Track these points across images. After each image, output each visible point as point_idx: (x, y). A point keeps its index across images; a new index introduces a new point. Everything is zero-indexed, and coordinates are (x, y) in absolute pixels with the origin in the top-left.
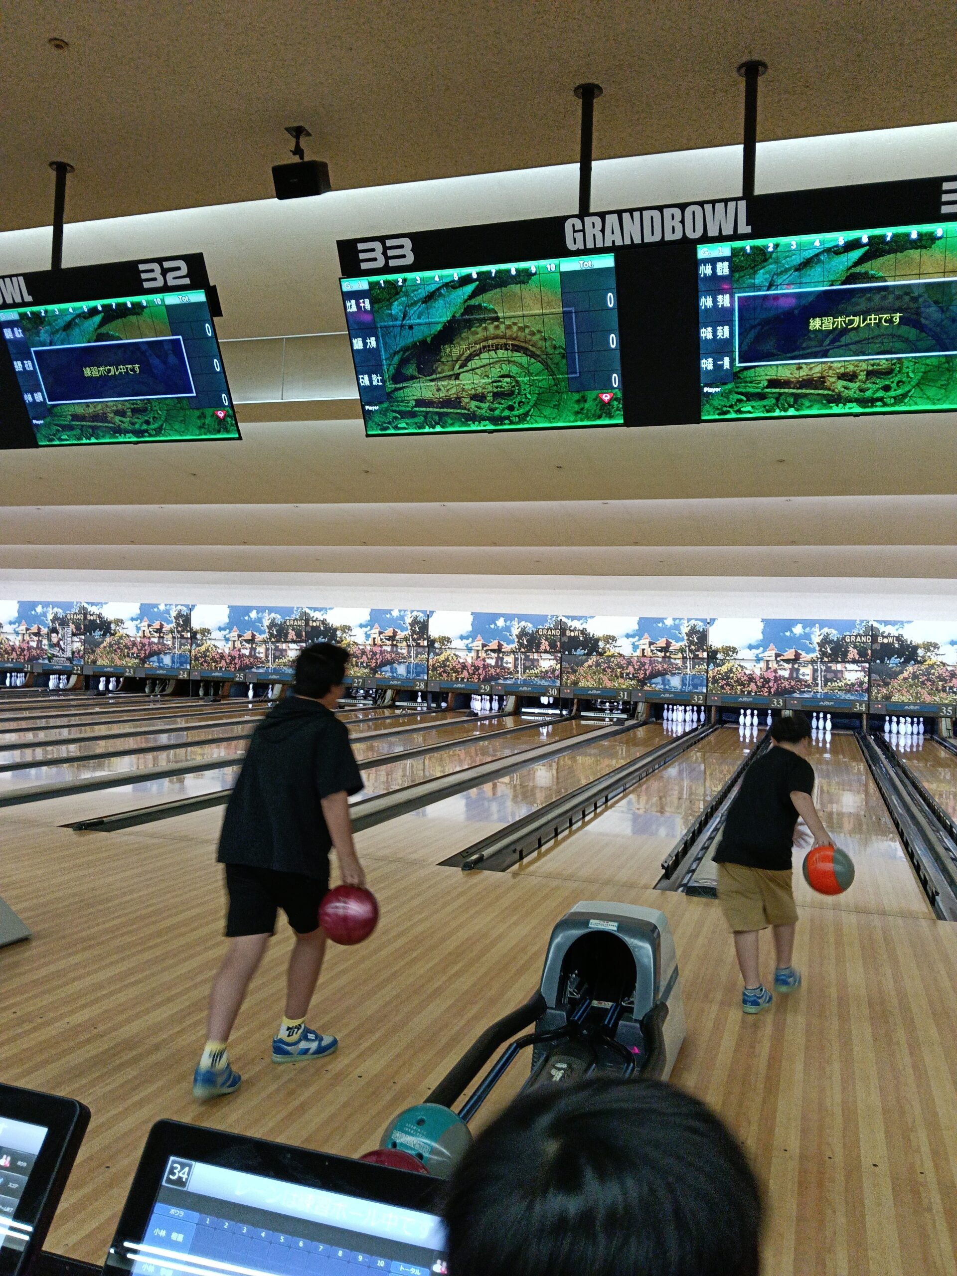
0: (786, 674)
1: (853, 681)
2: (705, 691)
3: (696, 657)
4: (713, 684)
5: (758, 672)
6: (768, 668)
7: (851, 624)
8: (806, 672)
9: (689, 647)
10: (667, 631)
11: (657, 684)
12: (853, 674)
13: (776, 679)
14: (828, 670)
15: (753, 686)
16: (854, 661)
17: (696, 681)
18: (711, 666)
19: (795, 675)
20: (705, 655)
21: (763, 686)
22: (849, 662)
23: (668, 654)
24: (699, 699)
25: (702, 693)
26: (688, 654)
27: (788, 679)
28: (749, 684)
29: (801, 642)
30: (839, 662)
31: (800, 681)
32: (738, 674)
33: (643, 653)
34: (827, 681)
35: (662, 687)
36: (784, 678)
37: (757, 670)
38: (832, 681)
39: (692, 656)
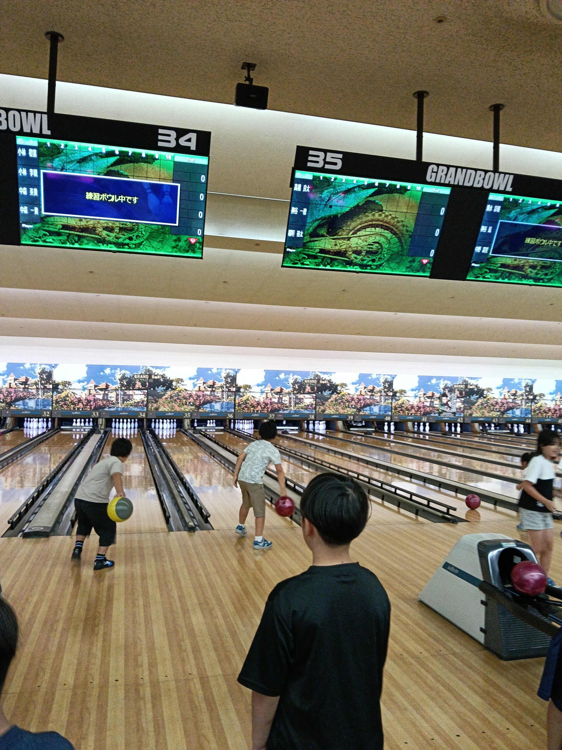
0: (101, 397)
1: (138, 400)
2: (51, 408)
3: (45, 388)
4: (56, 404)
5: (84, 397)
6: (90, 394)
7: (137, 368)
8: (112, 396)
9: (41, 381)
10: (26, 371)
11: (19, 405)
12: (138, 396)
13: (95, 400)
14: (125, 394)
15: (81, 405)
16: (139, 389)
17: (45, 403)
18: (55, 393)
19: (106, 398)
20: (51, 386)
21: (87, 405)
22: (136, 390)
23: (27, 386)
24: (47, 414)
25: (49, 410)
26: (40, 386)
27: (101, 400)
28: (78, 404)
29: (109, 378)
30: (130, 390)
31: (109, 401)
32: (72, 398)
33: (10, 385)
34: (124, 400)
35: (23, 407)
36: (99, 400)
37: (83, 395)
38: (127, 400)
39: (42, 387)
